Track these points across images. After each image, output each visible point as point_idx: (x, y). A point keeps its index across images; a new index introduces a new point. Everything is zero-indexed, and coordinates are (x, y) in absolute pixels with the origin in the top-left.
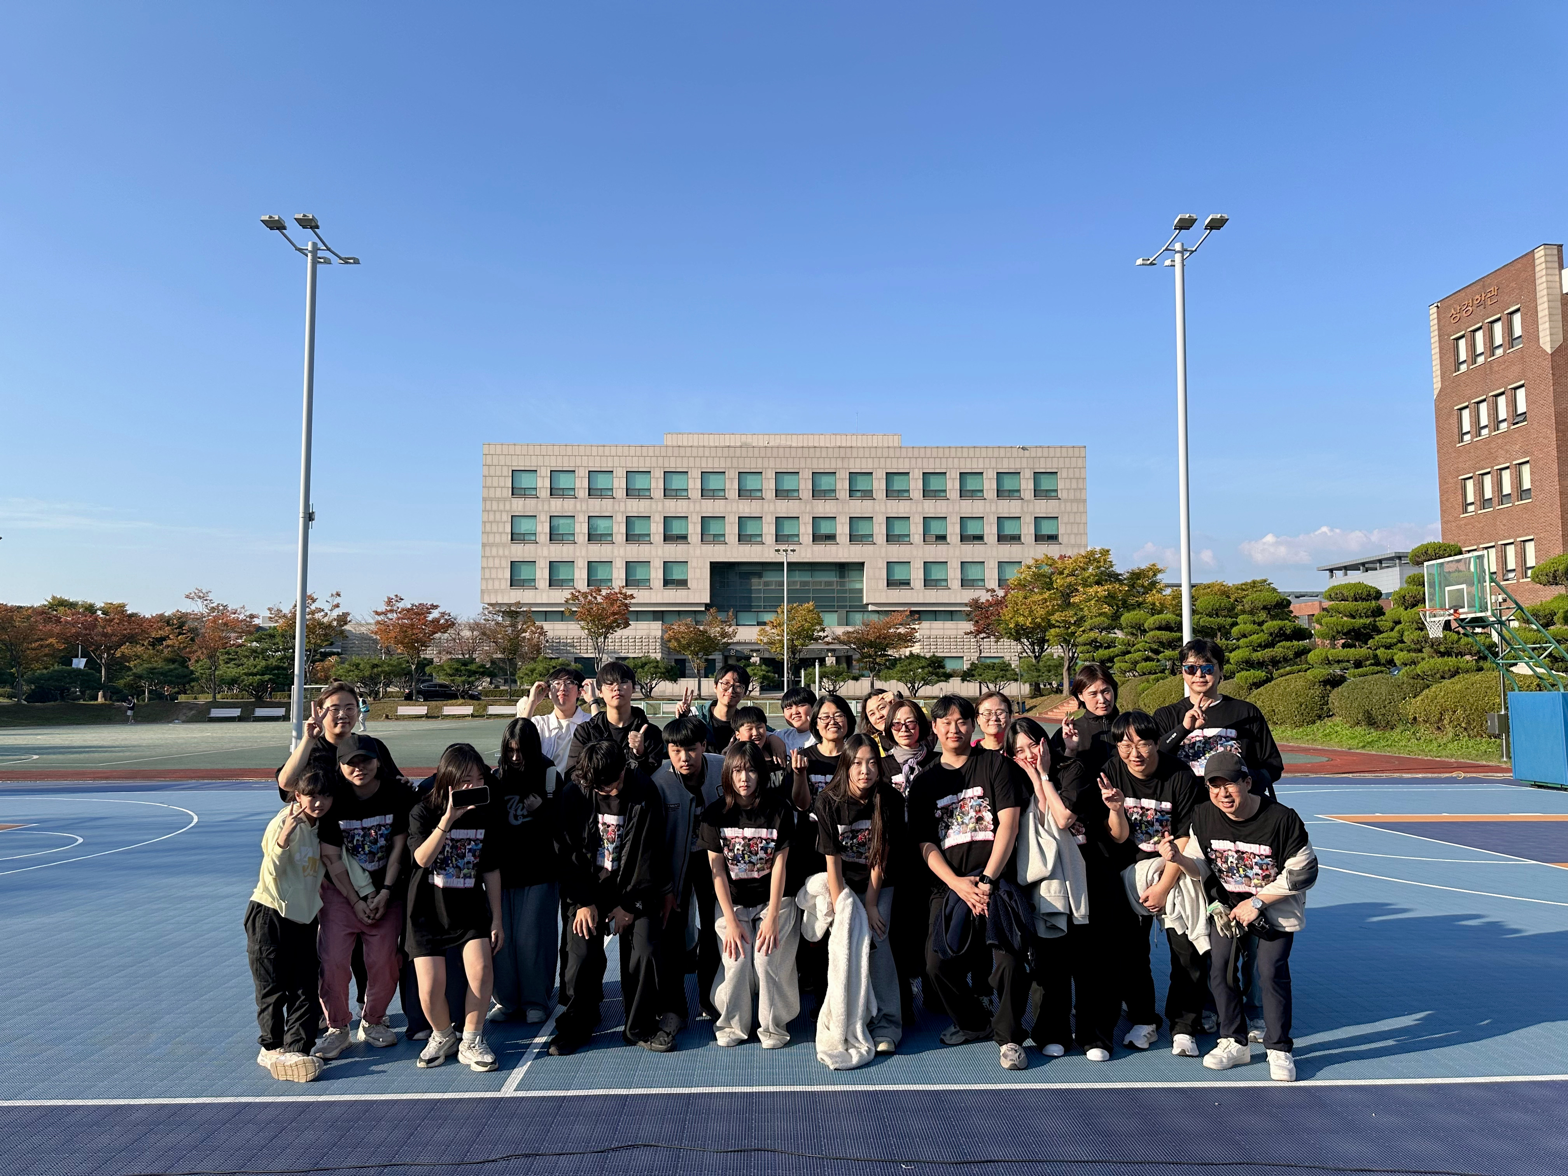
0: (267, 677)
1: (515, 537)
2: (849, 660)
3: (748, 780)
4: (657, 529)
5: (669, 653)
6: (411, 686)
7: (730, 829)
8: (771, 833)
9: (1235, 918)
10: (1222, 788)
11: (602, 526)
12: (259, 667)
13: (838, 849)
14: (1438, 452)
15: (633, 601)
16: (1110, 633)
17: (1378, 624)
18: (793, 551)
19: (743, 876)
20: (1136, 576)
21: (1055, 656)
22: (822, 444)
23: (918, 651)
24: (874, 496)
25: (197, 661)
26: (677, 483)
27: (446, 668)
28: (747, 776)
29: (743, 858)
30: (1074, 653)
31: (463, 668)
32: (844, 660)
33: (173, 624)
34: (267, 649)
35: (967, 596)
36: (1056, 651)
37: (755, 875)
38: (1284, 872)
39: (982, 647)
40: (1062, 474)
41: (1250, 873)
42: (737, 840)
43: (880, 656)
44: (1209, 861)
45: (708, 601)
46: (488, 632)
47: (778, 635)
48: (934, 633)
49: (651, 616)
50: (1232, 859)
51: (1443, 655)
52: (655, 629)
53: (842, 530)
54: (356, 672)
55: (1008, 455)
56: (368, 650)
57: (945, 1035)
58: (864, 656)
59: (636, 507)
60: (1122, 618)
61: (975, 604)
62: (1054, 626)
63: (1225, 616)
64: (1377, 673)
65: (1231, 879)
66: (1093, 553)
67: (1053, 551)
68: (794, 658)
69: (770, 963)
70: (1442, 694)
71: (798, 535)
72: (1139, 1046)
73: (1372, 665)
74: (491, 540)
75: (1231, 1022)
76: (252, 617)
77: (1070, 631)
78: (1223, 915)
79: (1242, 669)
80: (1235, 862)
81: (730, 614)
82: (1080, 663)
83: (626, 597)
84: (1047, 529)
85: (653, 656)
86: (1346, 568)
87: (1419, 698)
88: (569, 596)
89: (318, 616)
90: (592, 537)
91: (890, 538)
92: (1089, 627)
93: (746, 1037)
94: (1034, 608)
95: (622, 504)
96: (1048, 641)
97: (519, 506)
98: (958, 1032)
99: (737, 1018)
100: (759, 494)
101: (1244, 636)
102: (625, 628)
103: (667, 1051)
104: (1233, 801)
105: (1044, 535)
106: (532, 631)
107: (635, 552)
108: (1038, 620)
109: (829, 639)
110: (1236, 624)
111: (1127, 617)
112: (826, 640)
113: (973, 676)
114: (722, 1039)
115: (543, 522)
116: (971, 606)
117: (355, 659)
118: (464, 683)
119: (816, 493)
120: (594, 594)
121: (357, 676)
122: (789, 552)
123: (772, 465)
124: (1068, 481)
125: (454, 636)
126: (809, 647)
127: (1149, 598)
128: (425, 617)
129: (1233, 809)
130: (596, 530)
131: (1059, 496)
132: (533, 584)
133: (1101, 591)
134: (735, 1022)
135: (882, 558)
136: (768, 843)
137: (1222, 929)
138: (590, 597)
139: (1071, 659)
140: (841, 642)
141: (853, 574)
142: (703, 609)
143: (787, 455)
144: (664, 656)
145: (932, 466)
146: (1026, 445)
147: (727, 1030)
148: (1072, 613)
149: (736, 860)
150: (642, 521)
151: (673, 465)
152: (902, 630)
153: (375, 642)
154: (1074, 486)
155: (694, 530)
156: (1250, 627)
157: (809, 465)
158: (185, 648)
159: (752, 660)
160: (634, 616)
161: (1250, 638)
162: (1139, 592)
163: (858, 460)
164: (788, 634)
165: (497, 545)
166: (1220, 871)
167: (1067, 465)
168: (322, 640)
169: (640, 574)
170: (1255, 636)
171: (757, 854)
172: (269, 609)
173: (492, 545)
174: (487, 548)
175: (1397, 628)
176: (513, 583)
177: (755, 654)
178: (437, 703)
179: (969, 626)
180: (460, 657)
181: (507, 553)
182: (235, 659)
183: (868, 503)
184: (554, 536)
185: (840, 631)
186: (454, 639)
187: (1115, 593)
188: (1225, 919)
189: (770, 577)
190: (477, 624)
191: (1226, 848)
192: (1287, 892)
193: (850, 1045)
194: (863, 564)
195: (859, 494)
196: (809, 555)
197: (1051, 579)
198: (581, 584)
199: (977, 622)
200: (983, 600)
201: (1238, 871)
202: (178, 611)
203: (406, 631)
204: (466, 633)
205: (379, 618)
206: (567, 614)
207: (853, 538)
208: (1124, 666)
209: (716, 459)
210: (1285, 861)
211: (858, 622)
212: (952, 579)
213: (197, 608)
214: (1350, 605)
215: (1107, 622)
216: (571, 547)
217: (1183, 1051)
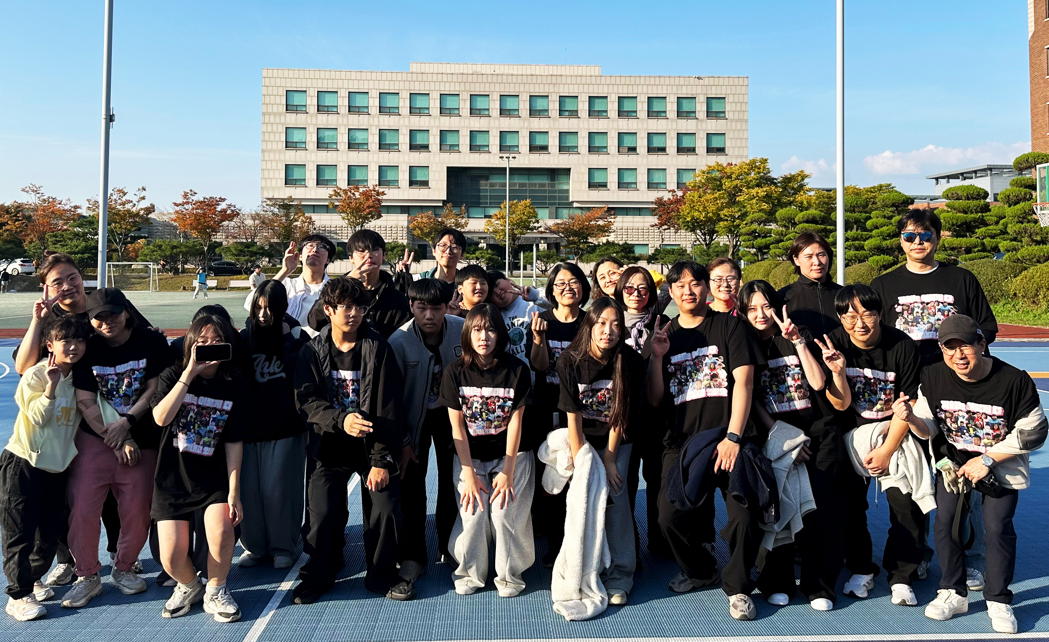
0: (86, 255)
1: (289, 144)
2: (557, 246)
3: (487, 339)
4: (404, 140)
5: (414, 240)
6: (204, 264)
7: (468, 387)
8: (509, 392)
9: (964, 475)
10: (958, 350)
11: (359, 137)
12: (80, 247)
13: (578, 407)
14: (1031, 82)
15: (385, 197)
16: (766, 225)
17: (985, 218)
18: (514, 158)
19: (481, 432)
20: (787, 180)
21: (721, 244)
22: (538, 73)
23: (613, 239)
24: (579, 115)
25: (30, 243)
26: (420, 103)
27: (232, 249)
28: (487, 335)
29: (481, 416)
30: (737, 242)
31: (246, 249)
32: (553, 246)
33: (12, 213)
34: (87, 233)
35: (653, 196)
36: (723, 240)
37: (493, 431)
38: (1014, 432)
39: (663, 237)
40: (729, 99)
41: (980, 433)
42: (475, 399)
43: (583, 243)
44: (938, 421)
45: (445, 198)
46: (267, 221)
47: (501, 226)
48: (625, 225)
49: (399, 210)
50: (963, 419)
51: (1038, 243)
52: (402, 220)
53: (553, 142)
54: (159, 252)
55: (687, 83)
56: (169, 235)
57: (673, 583)
58: (569, 243)
59: (387, 122)
60: (777, 214)
61: (660, 202)
62: (722, 220)
63: (861, 212)
64: (983, 258)
65: (960, 438)
66: (754, 161)
67: (722, 160)
68: (514, 244)
69: (507, 516)
70: (1038, 274)
71: (518, 146)
72: (860, 596)
73: (979, 251)
74: (269, 147)
75: (952, 575)
76: (76, 207)
77: (735, 223)
78: (952, 472)
79: (874, 255)
80: (966, 422)
81: (463, 208)
82: (741, 249)
83: (378, 194)
84: (716, 143)
85: (400, 241)
86: (949, 177)
87: (1019, 278)
88: (333, 193)
89: (128, 206)
90: (352, 146)
91: (592, 149)
92: (750, 221)
93: (483, 585)
94: (706, 205)
95: (376, 120)
96: (717, 232)
97: (292, 119)
98: (686, 580)
99: (474, 568)
100: (487, 113)
101: (877, 228)
102: (378, 218)
103: (406, 599)
104: (968, 363)
105: (714, 148)
106: (303, 221)
107: (387, 158)
108: (710, 215)
109: (542, 229)
110: (870, 218)
111: (781, 213)
112: (540, 229)
113: (657, 259)
114: (461, 587)
115: (311, 133)
116: (656, 203)
117: (158, 242)
118: (247, 261)
119: (533, 112)
120: (353, 191)
121: (159, 255)
122: (511, 159)
123: (497, 88)
124: (734, 105)
125: (239, 224)
126: (526, 236)
127: (798, 198)
128: (215, 208)
129: (967, 371)
130: (355, 140)
131: (727, 117)
132: (303, 183)
133: (761, 192)
134: (472, 571)
135: (585, 165)
136: (505, 402)
137: (949, 485)
138: (349, 194)
139: (735, 247)
140: (552, 232)
141: (562, 178)
142: (441, 205)
143: (510, 81)
144: (409, 242)
145: (625, 91)
146: (701, 76)
147: (466, 579)
148: (737, 209)
149: (474, 417)
150: (392, 133)
151: (418, 88)
152: (601, 223)
153: (175, 228)
154: (738, 108)
155: (434, 141)
156: (881, 220)
157: (527, 90)
158: (21, 231)
159: (480, 245)
160: (386, 210)
161: (881, 229)
162: (790, 193)
163: (566, 86)
164: (509, 224)
165: (274, 151)
166: (949, 430)
167: (733, 92)
168: (132, 226)
169: (390, 176)
170: (885, 228)
171: (494, 412)
172: (88, 200)
173: (269, 151)
174: (266, 154)
175: (1001, 222)
176: (288, 182)
177: (482, 241)
178: (225, 277)
179: (654, 220)
180: (244, 241)
181: (282, 157)
182: (61, 241)
183: (574, 121)
184: (321, 145)
185: (551, 223)
186: (239, 227)
187: (772, 193)
188: (953, 475)
189: (495, 180)
190: (258, 215)
191: (957, 409)
192: (1018, 452)
193: (584, 595)
194: (569, 170)
195: (567, 113)
196: (526, 162)
197: (721, 182)
198: (343, 183)
199: (661, 216)
200: (666, 199)
201: (968, 431)
202: (15, 202)
203: (199, 219)
204: (249, 222)
205: (177, 209)
206: (331, 207)
207: (562, 149)
208: (777, 251)
209: (452, 84)
210: (1016, 421)
211: (566, 216)
212: (640, 183)
213: (30, 199)
214: (963, 203)
215: (765, 216)
216: (335, 153)
217: (904, 601)
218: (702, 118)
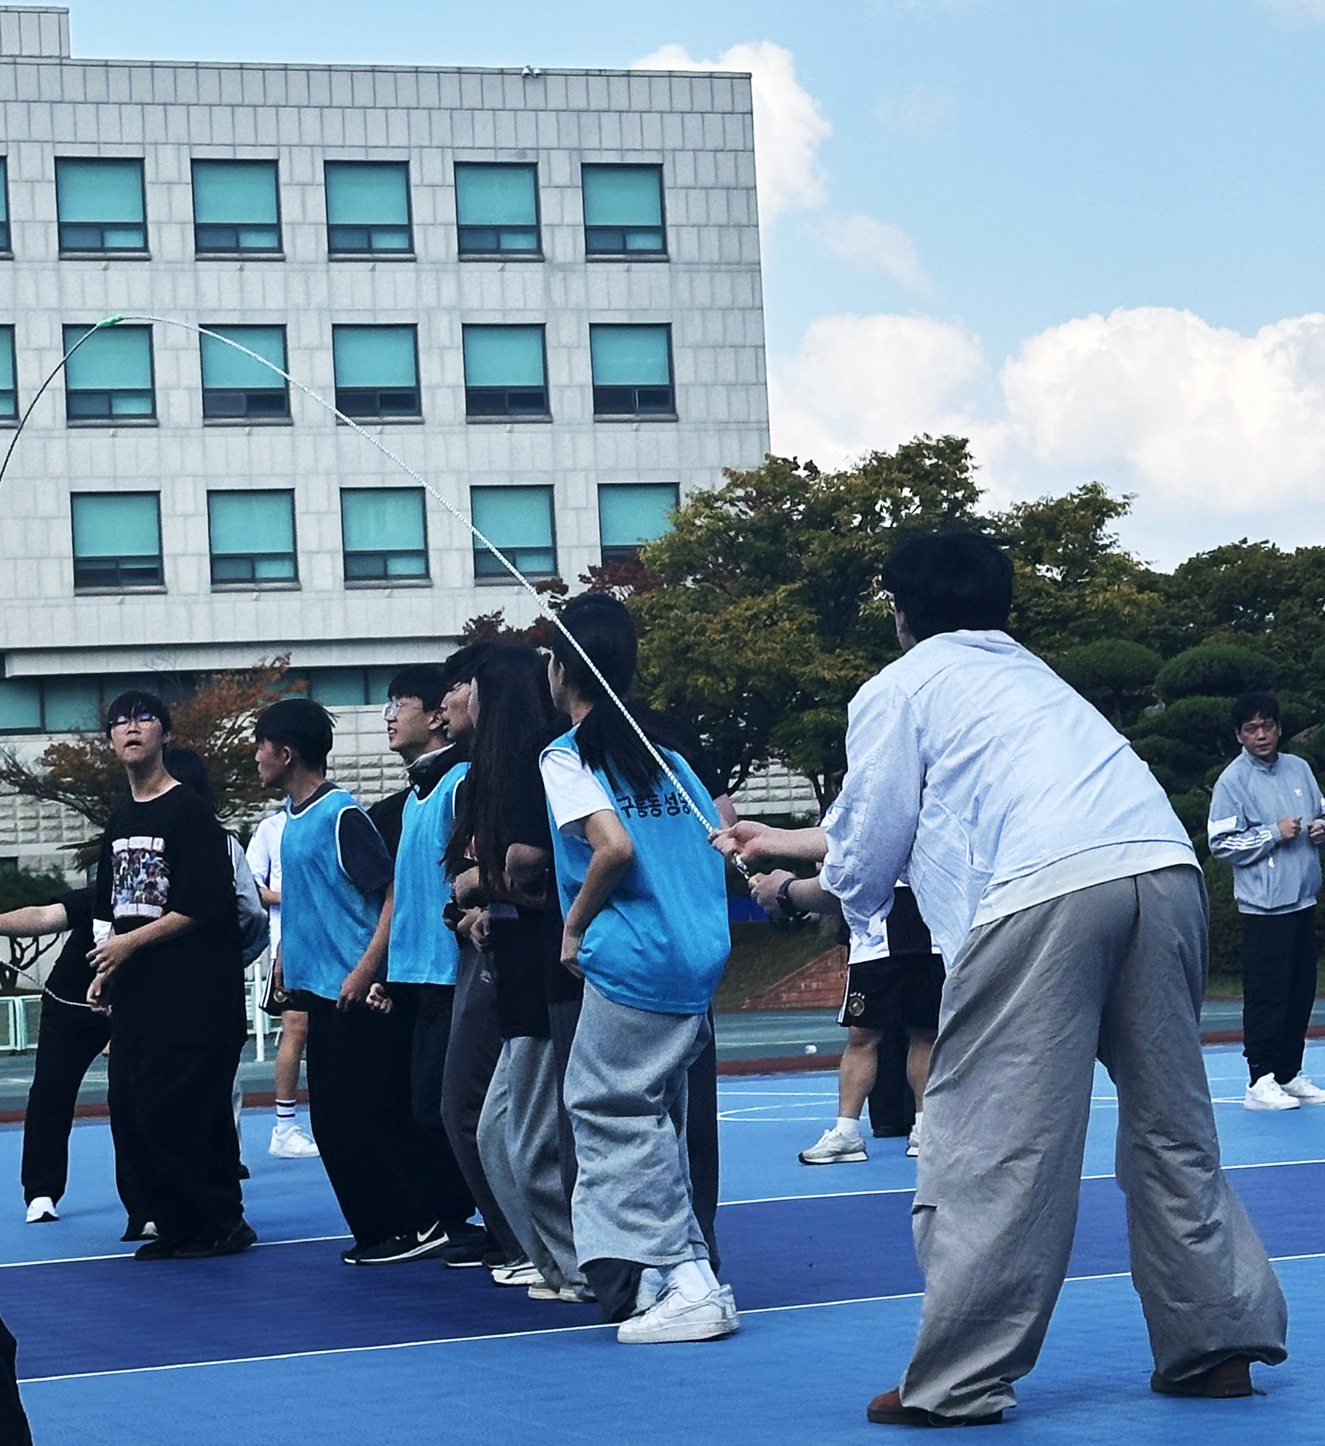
24: (16, 248)
35: (373, 613)
40: (679, 172)
55: (493, 101)
84: (634, 367)
105: (626, 391)
124: (696, 196)
131: (672, 250)
135: (53, 479)
154: (718, 213)
167: (694, 141)
212: (312, 553)
218: (570, 258)
